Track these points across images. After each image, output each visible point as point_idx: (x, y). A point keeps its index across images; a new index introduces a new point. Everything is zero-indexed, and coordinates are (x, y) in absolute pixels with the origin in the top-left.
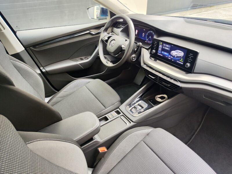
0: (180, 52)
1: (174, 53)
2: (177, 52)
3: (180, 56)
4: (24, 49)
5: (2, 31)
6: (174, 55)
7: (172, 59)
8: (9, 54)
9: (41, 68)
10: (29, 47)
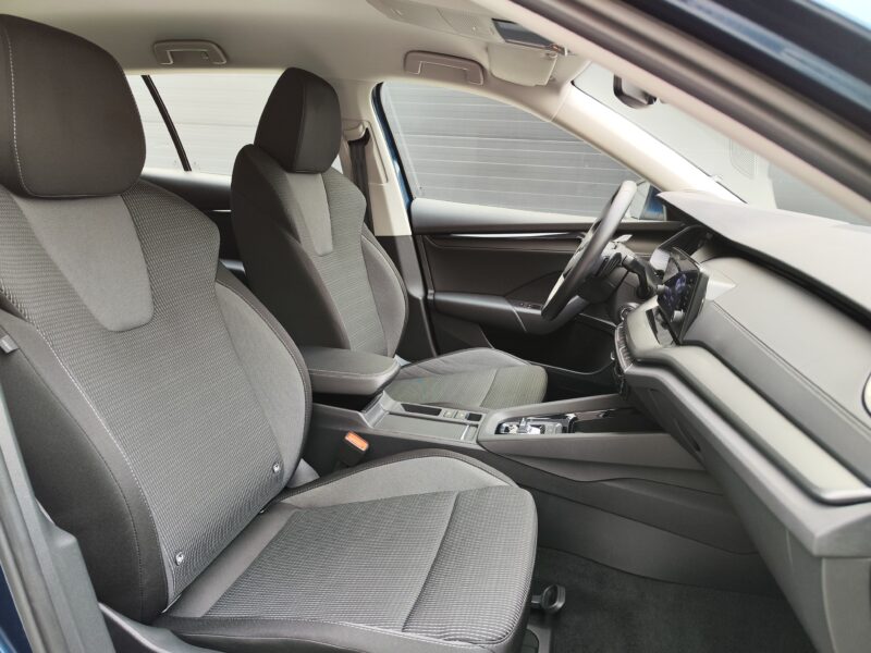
4: (410, 233)
5: (381, 182)
8: (373, 233)
9: (430, 291)
10: (423, 234)
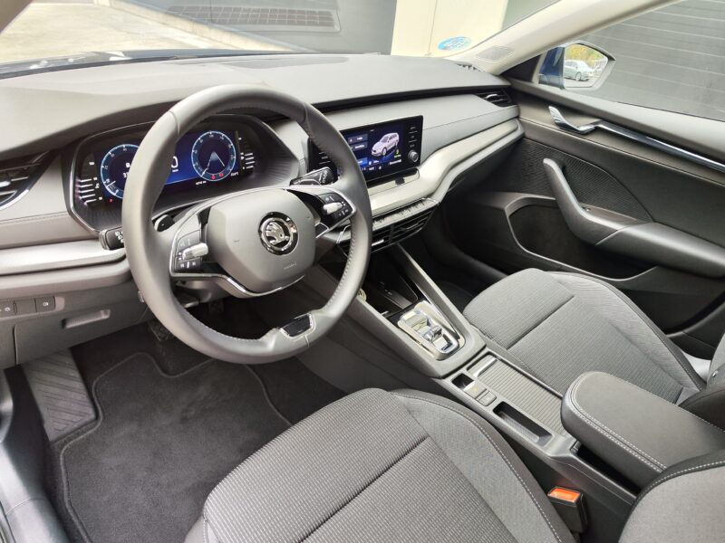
0: (391, 138)
1: (379, 148)
2: (385, 141)
3: (393, 146)
6: (380, 151)
7: (377, 166)
